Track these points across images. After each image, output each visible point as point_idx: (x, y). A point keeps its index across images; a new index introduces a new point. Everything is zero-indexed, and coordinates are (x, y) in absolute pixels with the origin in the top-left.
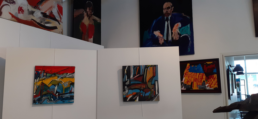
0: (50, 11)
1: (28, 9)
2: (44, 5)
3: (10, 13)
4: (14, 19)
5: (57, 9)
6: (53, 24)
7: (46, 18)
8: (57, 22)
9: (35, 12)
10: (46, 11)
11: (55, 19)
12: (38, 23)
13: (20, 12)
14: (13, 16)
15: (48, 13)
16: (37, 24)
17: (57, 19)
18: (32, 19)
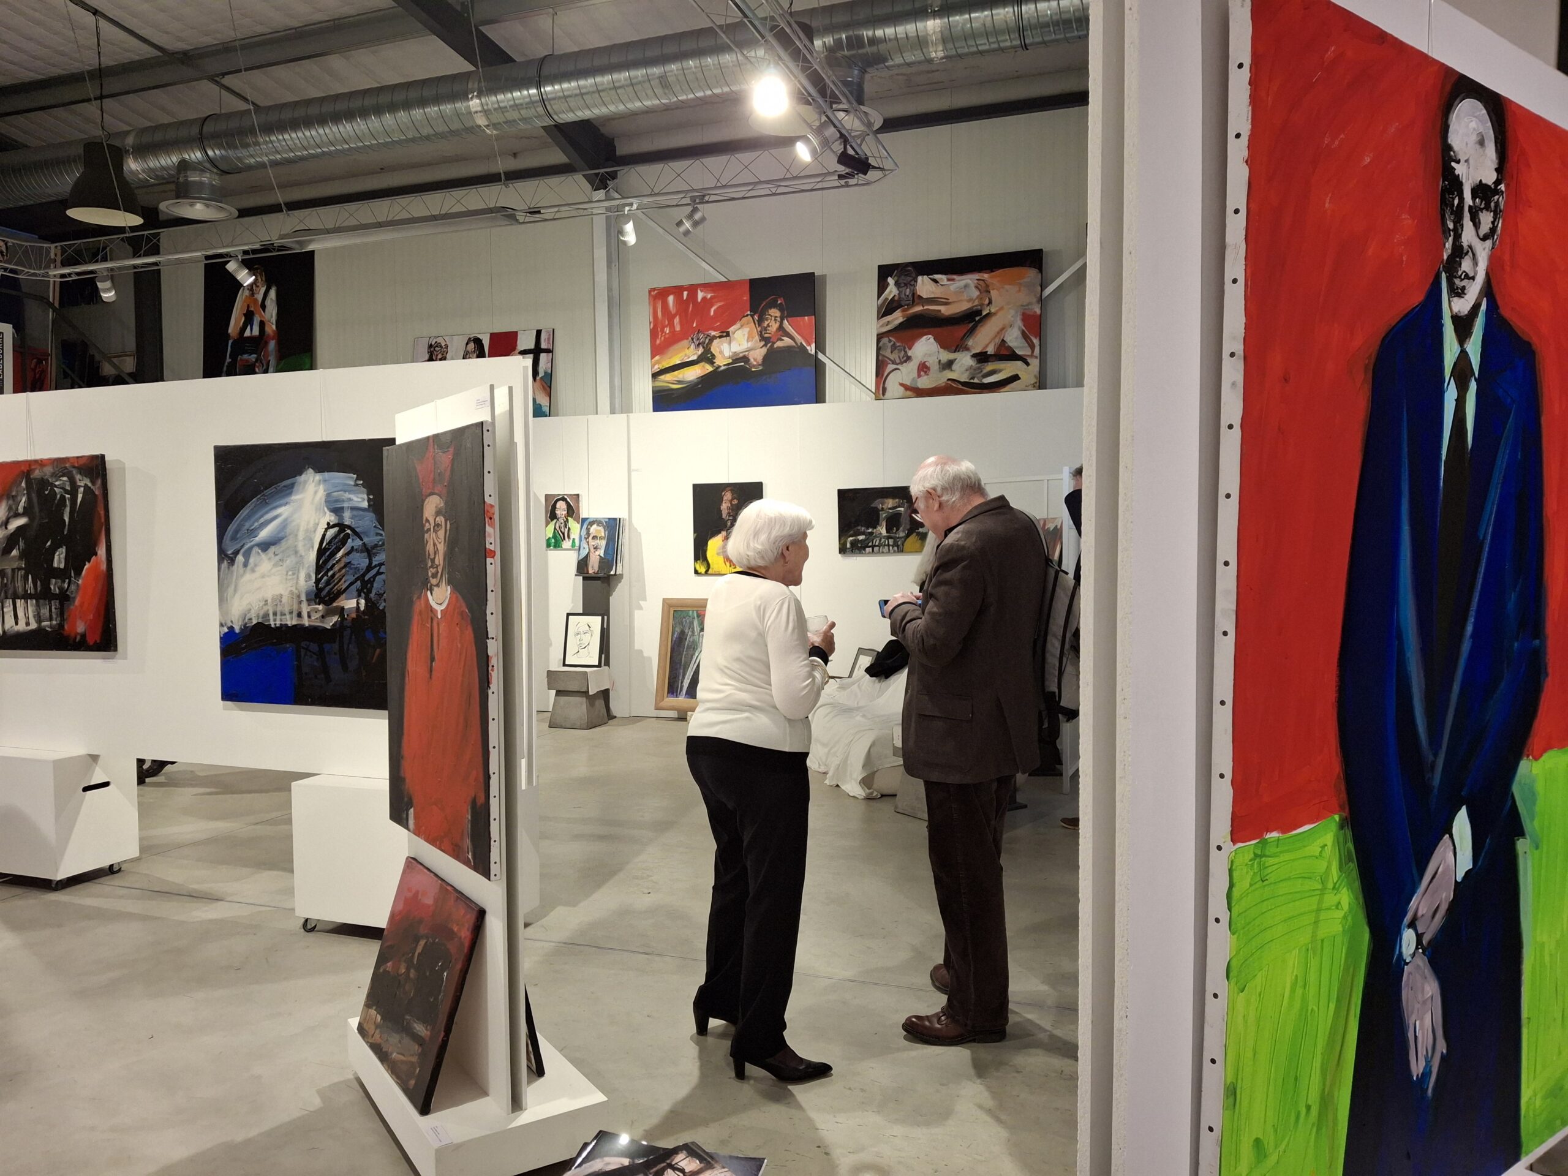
0: (998, 341)
1: (940, 361)
2: (980, 334)
3: (901, 385)
4: (909, 393)
5: (1019, 328)
6: (1008, 369)
7: (986, 364)
8: (1019, 363)
9: (955, 359)
10: (987, 346)
11: (1013, 356)
12: (964, 384)
13: (922, 373)
14: (906, 388)
15: (991, 350)
16: (960, 386)
17: (1019, 352)
18: (949, 380)
